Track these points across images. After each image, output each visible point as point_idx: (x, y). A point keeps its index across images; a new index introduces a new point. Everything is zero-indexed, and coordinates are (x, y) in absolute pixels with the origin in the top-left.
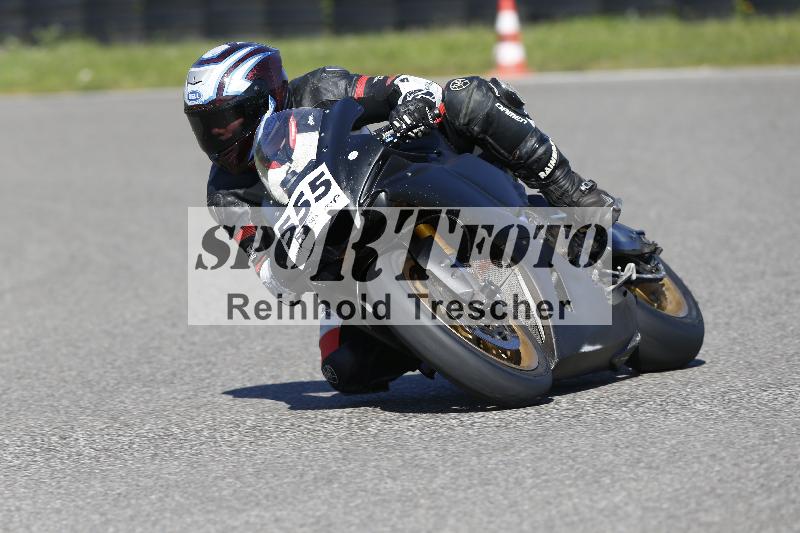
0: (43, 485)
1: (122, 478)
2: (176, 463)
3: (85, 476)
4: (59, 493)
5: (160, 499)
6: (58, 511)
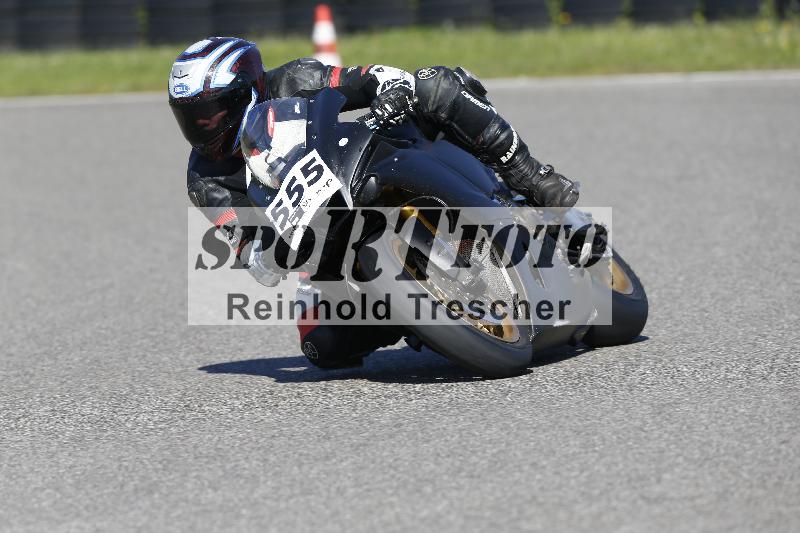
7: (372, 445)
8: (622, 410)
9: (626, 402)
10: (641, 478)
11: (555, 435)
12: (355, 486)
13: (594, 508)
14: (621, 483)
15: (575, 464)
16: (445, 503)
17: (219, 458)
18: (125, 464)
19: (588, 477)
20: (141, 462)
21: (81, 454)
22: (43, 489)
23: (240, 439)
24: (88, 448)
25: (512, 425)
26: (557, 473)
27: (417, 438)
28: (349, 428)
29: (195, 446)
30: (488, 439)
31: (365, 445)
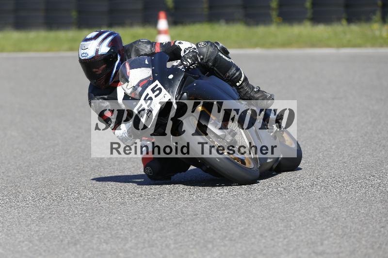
7: (183, 224)
8: (304, 210)
9: (306, 206)
10: (313, 243)
12: (175, 244)
14: (304, 245)
15: (281, 235)
16: (218, 253)
17: (108, 229)
18: (63, 230)
19: (288, 242)
20: (71, 230)
21: (42, 225)
22: (23, 242)
23: (120, 220)
24: (46, 222)
25: (251, 216)
26: (272, 240)
27: (205, 221)
28: (172, 216)
29: (97, 223)
30: (239, 222)
31: (180, 224)
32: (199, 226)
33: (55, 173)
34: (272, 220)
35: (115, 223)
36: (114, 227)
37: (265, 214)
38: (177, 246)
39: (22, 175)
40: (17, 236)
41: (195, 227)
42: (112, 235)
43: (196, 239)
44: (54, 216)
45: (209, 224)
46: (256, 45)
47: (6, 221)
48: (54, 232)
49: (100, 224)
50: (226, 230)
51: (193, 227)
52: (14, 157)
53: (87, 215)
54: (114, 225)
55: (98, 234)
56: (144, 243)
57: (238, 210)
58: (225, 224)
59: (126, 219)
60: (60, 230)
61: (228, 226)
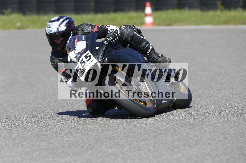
0: (3, 149)
1: (28, 147)
2: (44, 142)
3: (16, 146)
4: (8, 151)
5: (39, 153)
6: (8, 156)
7: (159, 136)
8: (236, 127)
9: (238, 125)
10: (242, 148)
11: (216, 134)
12: (154, 149)
13: (227, 157)
14: (236, 150)
15: (222, 143)
16: (181, 154)
17: (112, 139)
18: (84, 140)
19: (226, 147)
20: (89, 140)
21: (71, 137)
22: (59, 147)
23: (120, 133)
24: (73, 135)
25: (202, 131)
26: (216, 146)
27: (173, 135)
28: (153, 131)
29: (105, 135)
30: (195, 135)
31: (157, 136)
32: (169, 137)
33: (80, 104)
34: (215, 134)
35: (117, 136)
36: (116, 138)
37: (211, 130)
38: (155, 150)
39: (58, 105)
40: (55, 144)
41: (167, 138)
42: (114, 143)
43: (167, 146)
44: (78, 131)
45: (176, 137)
46: (207, 23)
47: (48, 134)
48: (78, 141)
49: (107, 136)
50: (187, 140)
51: (165, 138)
52: (54, 94)
53: (99, 130)
54: (115, 137)
55: (106, 143)
56: (134, 148)
57: (194, 127)
58: (186, 136)
59: (123, 133)
60: (81, 140)
61: (188, 137)
